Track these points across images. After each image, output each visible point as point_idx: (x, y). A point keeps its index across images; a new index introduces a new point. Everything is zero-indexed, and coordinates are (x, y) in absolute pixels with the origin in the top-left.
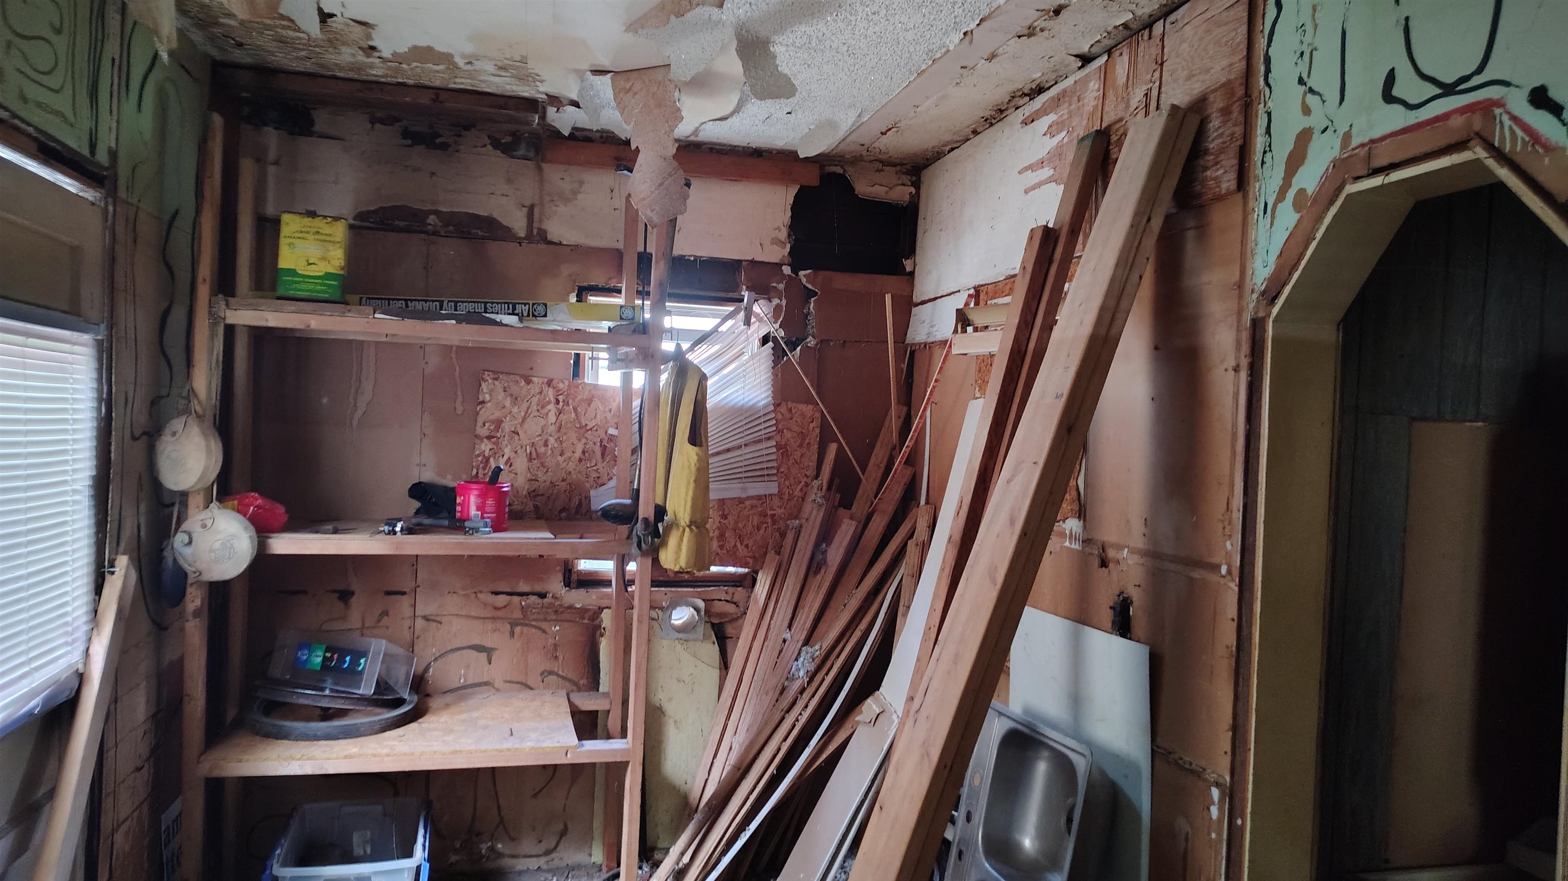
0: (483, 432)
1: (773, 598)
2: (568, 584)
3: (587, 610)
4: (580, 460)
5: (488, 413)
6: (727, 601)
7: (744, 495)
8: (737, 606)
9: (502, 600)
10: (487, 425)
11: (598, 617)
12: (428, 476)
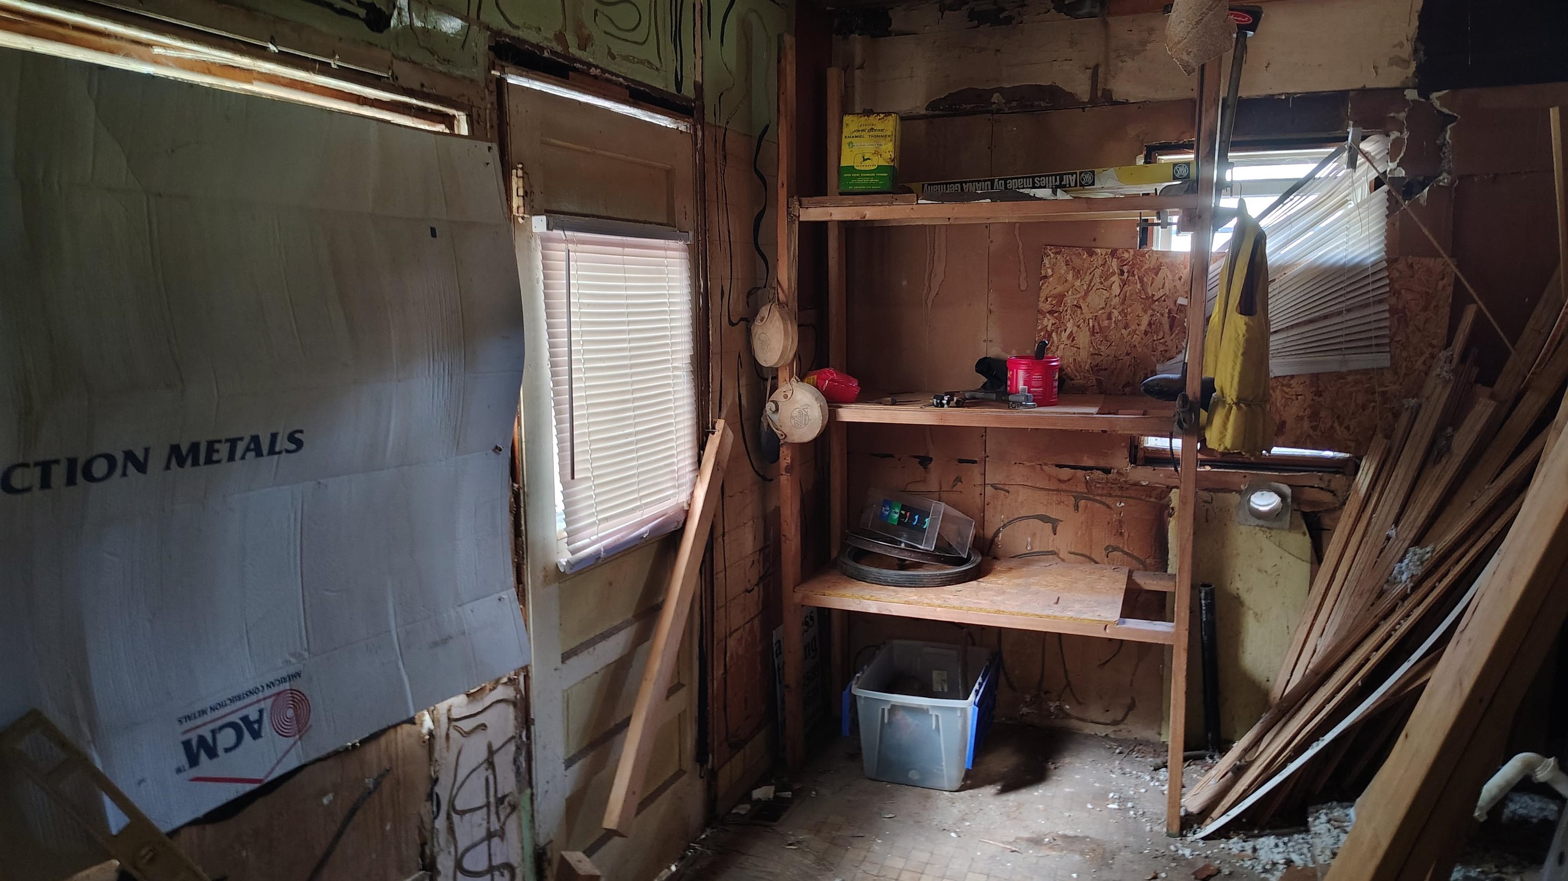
0: (1046, 307)
1: (1378, 489)
2: (1134, 460)
3: (1155, 488)
4: (1146, 333)
5: (1050, 288)
6: (1322, 489)
7: (1344, 369)
8: (1335, 495)
9: (1066, 473)
10: (1049, 299)
11: (1166, 496)
12: (994, 351)
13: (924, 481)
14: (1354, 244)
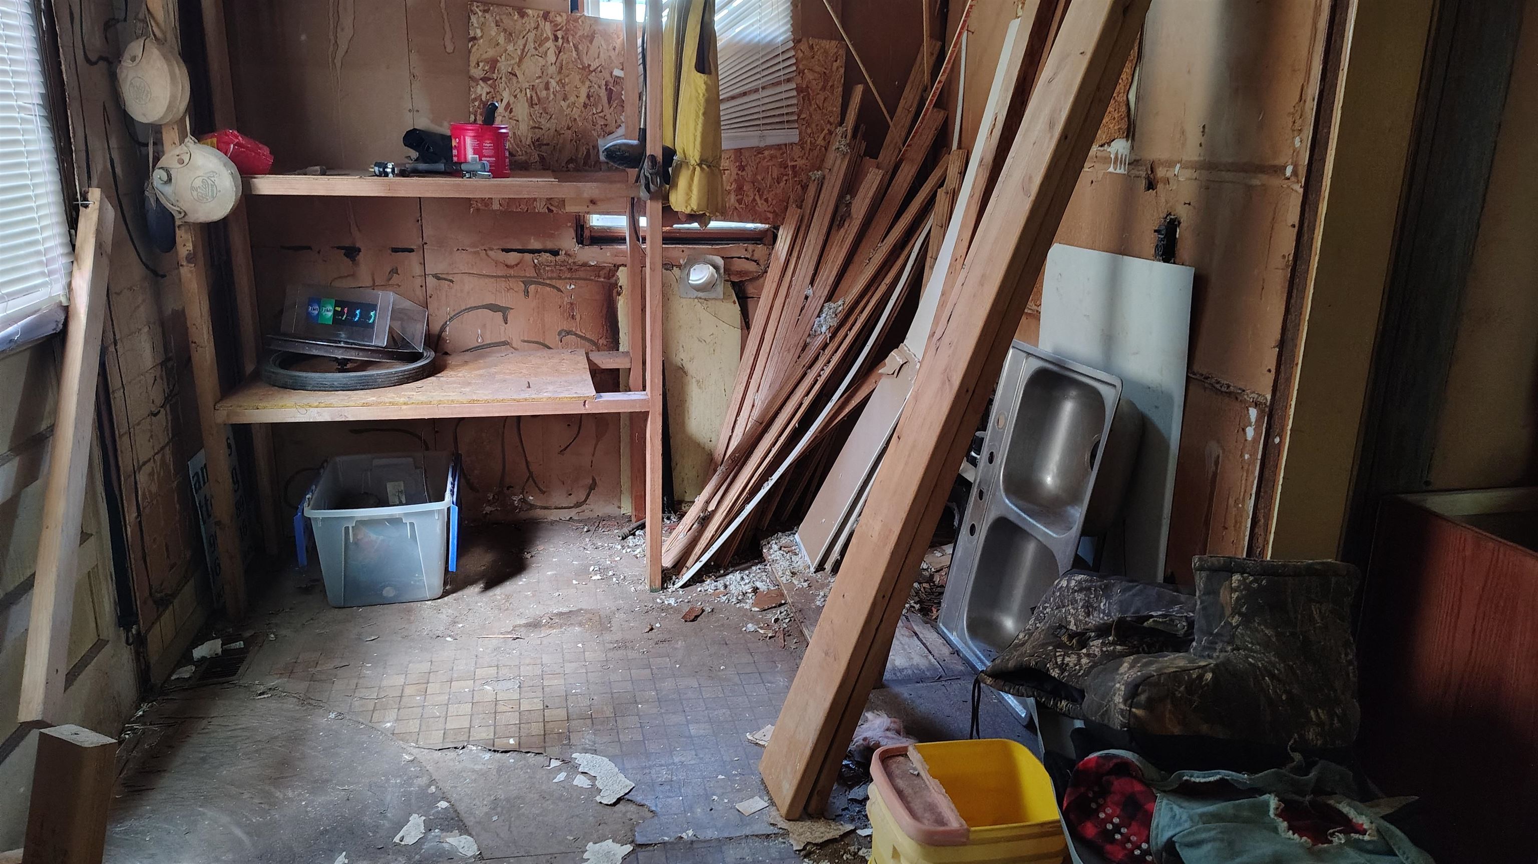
0: (477, 73)
1: (795, 254)
2: (580, 241)
3: (603, 268)
4: (585, 105)
5: (481, 51)
6: (747, 259)
7: (762, 145)
8: (758, 264)
9: (513, 257)
10: (481, 64)
11: (613, 276)
12: (423, 123)
13: (353, 275)
14: (765, 23)
